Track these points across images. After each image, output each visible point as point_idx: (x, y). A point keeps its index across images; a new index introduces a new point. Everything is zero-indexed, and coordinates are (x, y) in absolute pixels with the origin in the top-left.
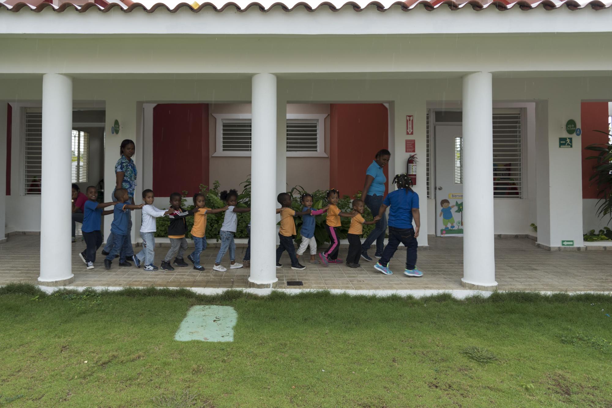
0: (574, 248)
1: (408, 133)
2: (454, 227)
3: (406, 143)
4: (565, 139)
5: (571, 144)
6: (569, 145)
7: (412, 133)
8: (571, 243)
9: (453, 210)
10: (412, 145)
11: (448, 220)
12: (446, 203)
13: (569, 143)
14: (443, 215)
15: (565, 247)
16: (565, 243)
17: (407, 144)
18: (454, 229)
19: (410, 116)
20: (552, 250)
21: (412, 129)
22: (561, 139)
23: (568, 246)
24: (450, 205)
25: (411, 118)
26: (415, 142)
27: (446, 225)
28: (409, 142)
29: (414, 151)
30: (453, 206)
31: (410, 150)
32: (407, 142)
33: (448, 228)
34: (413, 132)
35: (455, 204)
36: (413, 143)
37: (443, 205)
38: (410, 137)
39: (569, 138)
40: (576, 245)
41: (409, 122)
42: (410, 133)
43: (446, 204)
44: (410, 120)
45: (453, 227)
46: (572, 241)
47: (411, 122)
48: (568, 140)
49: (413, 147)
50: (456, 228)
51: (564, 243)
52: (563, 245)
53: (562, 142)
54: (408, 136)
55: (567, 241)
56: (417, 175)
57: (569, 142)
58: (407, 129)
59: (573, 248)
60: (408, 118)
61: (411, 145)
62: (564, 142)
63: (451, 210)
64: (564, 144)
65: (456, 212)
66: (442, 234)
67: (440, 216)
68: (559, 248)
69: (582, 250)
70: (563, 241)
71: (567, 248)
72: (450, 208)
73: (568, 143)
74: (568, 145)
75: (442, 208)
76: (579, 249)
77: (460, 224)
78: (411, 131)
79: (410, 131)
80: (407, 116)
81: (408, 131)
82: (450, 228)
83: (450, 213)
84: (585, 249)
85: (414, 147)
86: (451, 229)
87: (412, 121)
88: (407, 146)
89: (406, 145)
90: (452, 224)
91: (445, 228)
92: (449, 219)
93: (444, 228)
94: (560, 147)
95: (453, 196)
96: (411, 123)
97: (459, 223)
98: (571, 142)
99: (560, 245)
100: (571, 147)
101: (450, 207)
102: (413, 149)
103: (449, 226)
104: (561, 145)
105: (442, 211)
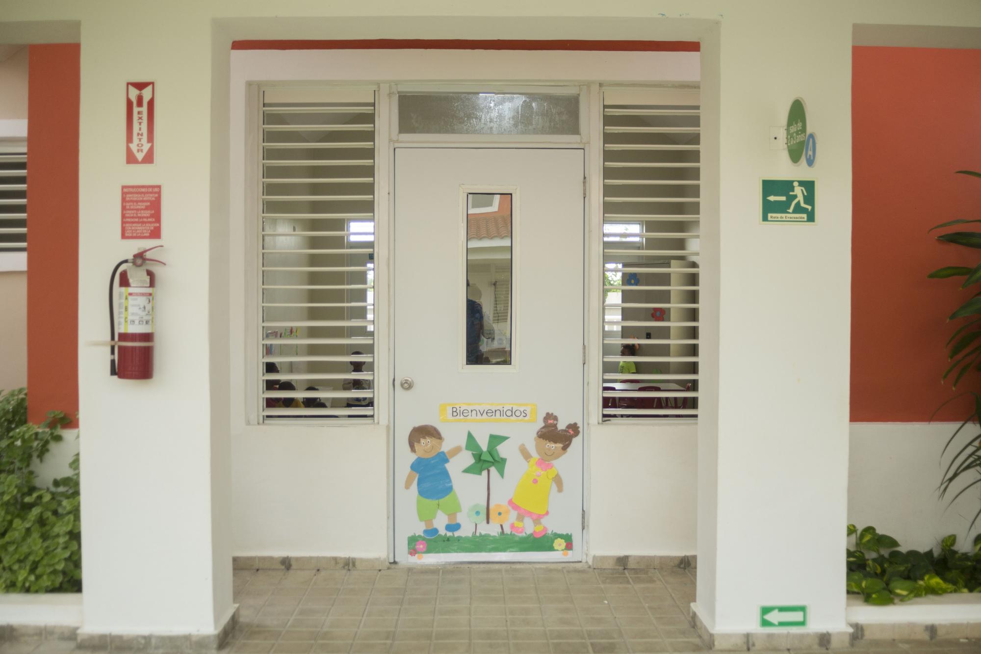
0: (808, 635)
1: (131, 159)
2: (457, 527)
3: (124, 200)
4: (785, 187)
5: (809, 208)
6: (804, 211)
7: (149, 158)
8: (797, 616)
9: (456, 467)
10: (147, 208)
11: (435, 502)
12: (428, 440)
13: (803, 205)
14: (419, 484)
15: (770, 636)
16: (774, 617)
17: (128, 205)
18: (457, 534)
19: (140, 86)
20: (718, 644)
21: (151, 139)
22: (769, 187)
23: (784, 630)
24: (446, 447)
25: (147, 94)
26: (159, 193)
27: (429, 522)
28: (135, 197)
29: (156, 234)
30: (457, 451)
31: (139, 228)
32: (129, 194)
33: (436, 531)
34: (151, 151)
35: (463, 442)
36: (152, 197)
37: (416, 446)
38: (141, 176)
39: (801, 183)
40: (816, 625)
41: (136, 110)
42: (140, 156)
43: (426, 443)
44: (140, 103)
45: (453, 527)
46: (802, 609)
47: (144, 109)
48: (798, 191)
49: (152, 216)
50: (466, 531)
51: (769, 617)
52: (765, 623)
53: (772, 198)
54: (133, 167)
55: (782, 609)
56: (157, 338)
57: (800, 198)
58: (130, 139)
59: (802, 637)
60: (134, 93)
61: (142, 205)
62: (783, 198)
63: (449, 466)
64: (781, 208)
65: (467, 471)
66: (413, 552)
67: (407, 486)
68: (748, 636)
69: (835, 643)
70: (766, 610)
71: (779, 635)
72: (443, 458)
73: (799, 202)
74: (798, 209)
75: (413, 457)
76: (824, 639)
77: (483, 515)
78: (146, 147)
79: (140, 145)
80: (128, 84)
81: (134, 147)
82: (442, 532)
83: (446, 475)
84: (847, 639)
85: (157, 217)
86: (449, 534)
87: (151, 104)
88: (129, 213)
89: (124, 208)
90: (452, 516)
91: (425, 532)
92: (438, 498)
93: (419, 529)
94: (765, 219)
95: (455, 412)
96: (145, 116)
97: (478, 513)
98: (810, 198)
99: (753, 626)
100: (811, 218)
101: (443, 453)
102: (152, 227)
103: (440, 523)
104: (768, 208)
105: (414, 467)
